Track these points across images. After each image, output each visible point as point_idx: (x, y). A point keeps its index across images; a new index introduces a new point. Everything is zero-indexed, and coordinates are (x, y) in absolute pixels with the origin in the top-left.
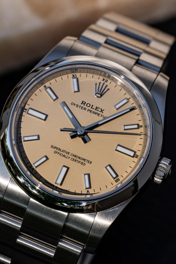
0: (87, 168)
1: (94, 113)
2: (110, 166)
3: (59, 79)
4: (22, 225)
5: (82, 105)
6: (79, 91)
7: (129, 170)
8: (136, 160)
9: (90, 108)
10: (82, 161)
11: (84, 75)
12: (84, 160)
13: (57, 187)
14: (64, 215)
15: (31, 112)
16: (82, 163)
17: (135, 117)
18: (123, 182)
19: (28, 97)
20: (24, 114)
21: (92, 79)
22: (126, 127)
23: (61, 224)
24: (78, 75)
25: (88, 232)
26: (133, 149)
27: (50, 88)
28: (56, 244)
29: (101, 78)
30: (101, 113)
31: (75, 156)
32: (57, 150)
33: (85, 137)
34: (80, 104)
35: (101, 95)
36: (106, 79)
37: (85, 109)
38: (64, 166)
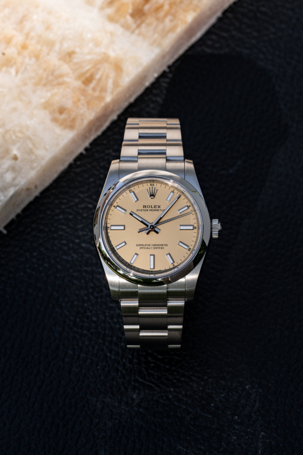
0: (167, 249)
1: (154, 210)
2: (181, 242)
3: (121, 197)
4: (139, 302)
5: (145, 208)
6: (138, 200)
7: (194, 239)
8: (196, 230)
9: (150, 208)
10: (161, 246)
11: (136, 187)
12: (162, 245)
13: (152, 271)
14: (165, 287)
15: (113, 228)
16: (161, 248)
17: (183, 202)
18: (195, 248)
19: (106, 218)
20: (109, 231)
21: (143, 188)
22: (180, 211)
23: (165, 291)
24: (132, 189)
25: (184, 289)
26: (191, 224)
27: (118, 206)
28: (166, 306)
29: (149, 184)
30: (159, 209)
31: (155, 245)
32: (141, 246)
33: (156, 229)
34: (142, 208)
35: (154, 196)
36: (152, 183)
37: (147, 210)
38: (151, 255)
